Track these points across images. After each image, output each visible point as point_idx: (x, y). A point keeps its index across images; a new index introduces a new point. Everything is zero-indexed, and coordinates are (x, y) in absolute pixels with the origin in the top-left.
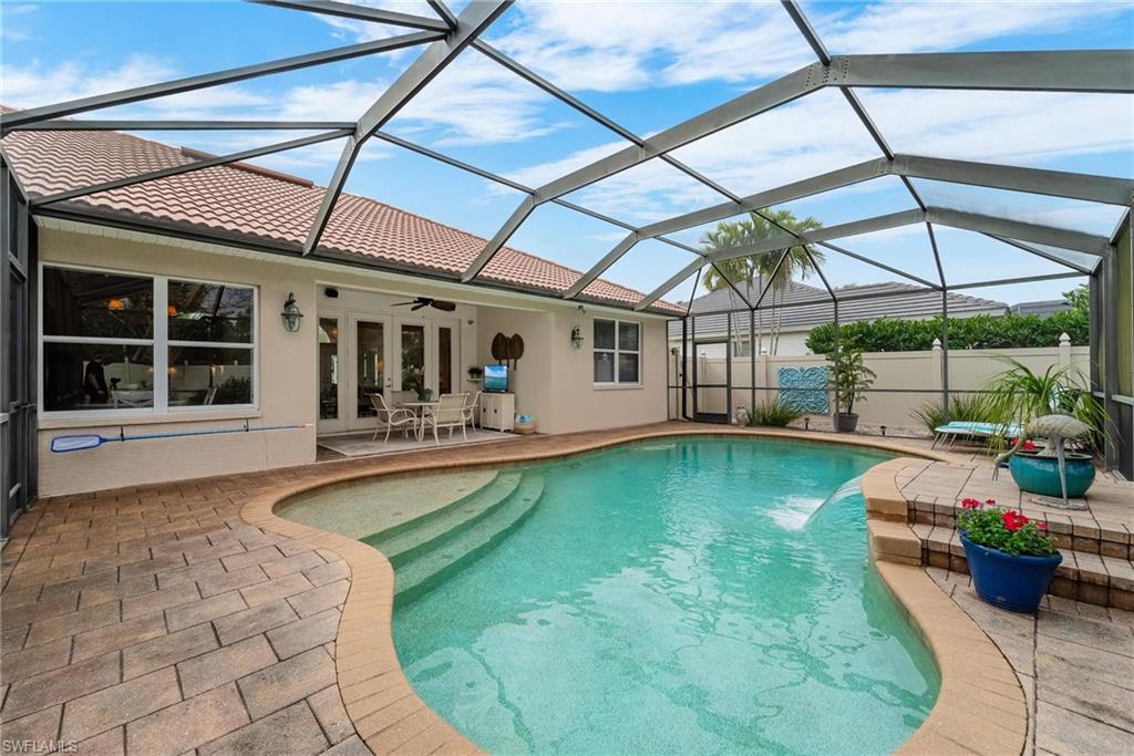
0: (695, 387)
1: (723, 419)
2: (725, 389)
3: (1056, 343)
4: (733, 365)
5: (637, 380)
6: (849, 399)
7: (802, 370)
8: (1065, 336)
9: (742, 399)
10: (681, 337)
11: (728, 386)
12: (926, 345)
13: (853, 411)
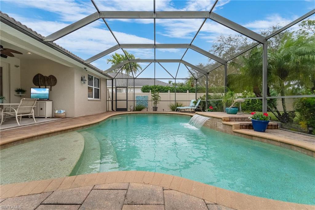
0: (116, 100)
1: (126, 110)
2: (126, 101)
3: (186, 92)
4: (128, 95)
5: (99, 98)
6: (156, 103)
7: (142, 96)
8: (188, 91)
9: (131, 104)
10: (111, 87)
11: (127, 100)
12: (167, 91)
13: (157, 106)
